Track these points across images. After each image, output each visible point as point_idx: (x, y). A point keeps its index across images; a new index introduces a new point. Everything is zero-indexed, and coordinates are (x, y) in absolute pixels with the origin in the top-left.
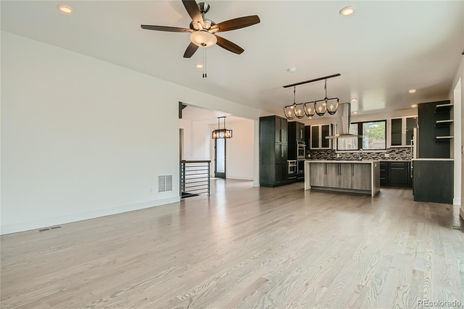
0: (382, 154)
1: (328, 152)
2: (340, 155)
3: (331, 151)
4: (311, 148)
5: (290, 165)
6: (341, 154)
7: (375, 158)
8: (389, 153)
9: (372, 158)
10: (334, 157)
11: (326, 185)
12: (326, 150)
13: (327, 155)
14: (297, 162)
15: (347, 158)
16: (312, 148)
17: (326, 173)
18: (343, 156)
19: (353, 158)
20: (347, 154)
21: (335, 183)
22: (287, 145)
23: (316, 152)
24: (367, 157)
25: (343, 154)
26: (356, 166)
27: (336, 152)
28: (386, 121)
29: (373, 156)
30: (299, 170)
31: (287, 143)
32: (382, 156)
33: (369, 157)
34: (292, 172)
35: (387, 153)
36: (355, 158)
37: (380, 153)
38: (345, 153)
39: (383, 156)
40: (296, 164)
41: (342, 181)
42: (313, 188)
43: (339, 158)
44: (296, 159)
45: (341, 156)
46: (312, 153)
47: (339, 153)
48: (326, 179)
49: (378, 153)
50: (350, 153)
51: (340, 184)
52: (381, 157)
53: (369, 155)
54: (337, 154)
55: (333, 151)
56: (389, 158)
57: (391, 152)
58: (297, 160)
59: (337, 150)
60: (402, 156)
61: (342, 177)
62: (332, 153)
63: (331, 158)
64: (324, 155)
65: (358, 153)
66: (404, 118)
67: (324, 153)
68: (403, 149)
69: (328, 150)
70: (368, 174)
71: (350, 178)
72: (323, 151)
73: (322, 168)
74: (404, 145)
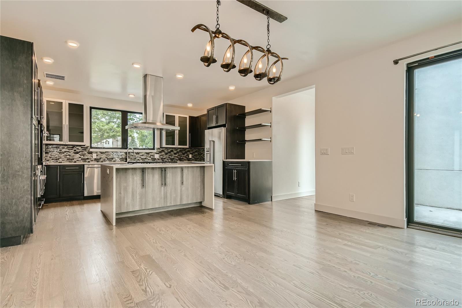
0: (152, 154)
1: (75, 150)
3: (81, 148)
6: (99, 153)
7: (145, 159)
8: (158, 154)
9: (142, 159)
10: (86, 157)
11: (143, 205)
13: (73, 155)
15: (108, 159)
17: (143, 185)
18: (102, 157)
20: (109, 153)
21: (158, 199)
24: (135, 159)
25: (102, 153)
27: (91, 150)
29: (142, 157)
32: (151, 156)
33: (138, 158)
35: (156, 153)
36: (120, 159)
37: (150, 153)
38: (106, 152)
39: (153, 157)
41: (168, 195)
43: (95, 159)
45: (99, 156)
47: (96, 152)
48: (143, 196)
49: (148, 153)
50: (112, 152)
51: (165, 200)
52: (150, 158)
53: (138, 155)
54: (91, 153)
55: (85, 148)
56: (158, 159)
57: (160, 152)
59: (91, 148)
60: (170, 156)
61: (168, 188)
62: (83, 152)
63: (81, 159)
64: (68, 154)
65: (125, 153)
66: (177, 116)
67: (68, 150)
68: (171, 149)
69: (75, 146)
70: (200, 180)
71: (179, 188)
72: (66, 147)
73: (137, 178)
74: (176, 145)
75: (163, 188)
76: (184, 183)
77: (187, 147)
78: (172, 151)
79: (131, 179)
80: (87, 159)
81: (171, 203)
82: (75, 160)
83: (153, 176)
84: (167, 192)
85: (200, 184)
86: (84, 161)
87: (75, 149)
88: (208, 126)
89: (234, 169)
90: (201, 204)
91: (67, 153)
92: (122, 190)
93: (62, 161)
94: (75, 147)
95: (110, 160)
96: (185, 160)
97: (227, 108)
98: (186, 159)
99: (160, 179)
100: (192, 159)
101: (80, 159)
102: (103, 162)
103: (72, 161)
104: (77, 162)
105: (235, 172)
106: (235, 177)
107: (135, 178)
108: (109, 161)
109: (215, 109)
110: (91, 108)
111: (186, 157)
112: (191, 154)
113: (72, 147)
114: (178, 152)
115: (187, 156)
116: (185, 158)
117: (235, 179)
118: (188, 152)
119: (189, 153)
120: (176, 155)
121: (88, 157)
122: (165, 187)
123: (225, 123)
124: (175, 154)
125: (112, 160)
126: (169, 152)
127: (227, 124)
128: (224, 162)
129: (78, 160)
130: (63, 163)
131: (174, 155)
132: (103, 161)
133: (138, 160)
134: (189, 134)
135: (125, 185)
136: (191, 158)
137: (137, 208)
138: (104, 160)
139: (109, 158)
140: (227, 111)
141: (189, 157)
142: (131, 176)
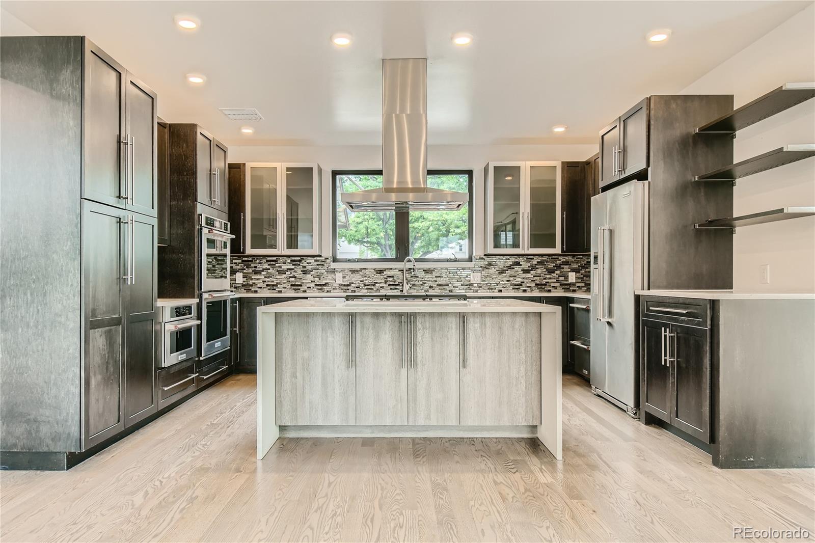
1: (305, 267)
2: (344, 277)
3: (316, 261)
4: (249, 251)
5: (170, 326)
6: (347, 272)
7: (446, 285)
8: (480, 271)
9: (438, 285)
10: (324, 281)
11: (352, 415)
12: (298, 258)
13: (301, 276)
14: (199, 306)
15: (365, 285)
16: (252, 248)
17: (352, 361)
18: (353, 280)
19: (384, 285)
20: (367, 272)
21: (391, 404)
22: (155, 222)
23: (266, 266)
25: (353, 271)
26: (477, 325)
27: (333, 265)
28: (470, 173)
29: (440, 281)
30: (208, 341)
31: (155, 213)
32: (463, 279)
33: (431, 284)
34: (181, 356)
35: (475, 271)
36: (389, 285)
38: (361, 269)
39: (466, 280)
40: (199, 317)
42: (292, 434)
43: (341, 285)
44: (197, 292)
45: (347, 278)
46: (248, 267)
47: (343, 270)
48: (352, 390)
50: (374, 269)
51: (411, 404)
53: (429, 276)
54: (334, 271)
55: (322, 260)
56: (481, 287)
57: (484, 267)
58: (200, 296)
59: (335, 260)
60: (512, 279)
61: (419, 373)
62: (318, 269)
63: (315, 285)
64: (292, 276)
65: (399, 271)
66: (525, 166)
67: (293, 267)
68: (514, 259)
69: (305, 258)
70: (523, 356)
71: (454, 376)
72: (289, 261)
73: (336, 338)
74: (525, 248)
75: (404, 371)
76: (471, 361)
77: (557, 250)
78: (518, 264)
79: (319, 341)
80: (326, 284)
81: (428, 417)
82: (304, 288)
83: (377, 337)
84: (416, 386)
85: (526, 370)
86: (319, 289)
87: (305, 264)
88: (602, 184)
89: (666, 326)
90: (533, 433)
91: (291, 273)
92: (299, 367)
93: (283, 290)
94: (303, 259)
95: (369, 287)
96: (555, 288)
97: (652, 112)
98: (558, 284)
99: (396, 345)
100: (578, 285)
101: (313, 285)
102: (355, 292)
103: (299, 289)
104: (307, 291)
105: (665, 336)
106: (665, 356)
107: (330, 339)
108: (367, 289)
109: (618, 126)
110: (335, 173)
111: (558, 281)
112: (573, 270)
113: (300, 261)
114: (533, 268)
115: (562, 278)
116: (554, 282)
117: (665, 360)
118: (565, 266)
119: (566, 268)
120: (528, 275)
121: (327, 282)
122: (412, 371)
123: (644, 166)
124: (526, 271)
125: (373, 287)
126: (510, 268)
127: (649, 169)
128: (637, 298)
129: (310, 287)
130: (284, 292)
131: (524, 275)
132: (356, 289)
133: (431, 287)
134: (562, 214)
135: (306, 354)
136: (574, 284)
137: (336, 420)
138: (357, 287)
139: (367, 282)
140: (652, 122)
141: (566, 278)
142: (319, 333)
